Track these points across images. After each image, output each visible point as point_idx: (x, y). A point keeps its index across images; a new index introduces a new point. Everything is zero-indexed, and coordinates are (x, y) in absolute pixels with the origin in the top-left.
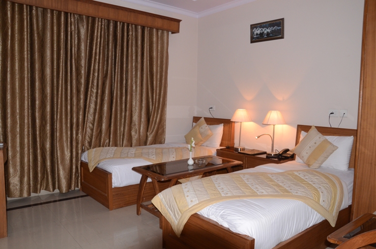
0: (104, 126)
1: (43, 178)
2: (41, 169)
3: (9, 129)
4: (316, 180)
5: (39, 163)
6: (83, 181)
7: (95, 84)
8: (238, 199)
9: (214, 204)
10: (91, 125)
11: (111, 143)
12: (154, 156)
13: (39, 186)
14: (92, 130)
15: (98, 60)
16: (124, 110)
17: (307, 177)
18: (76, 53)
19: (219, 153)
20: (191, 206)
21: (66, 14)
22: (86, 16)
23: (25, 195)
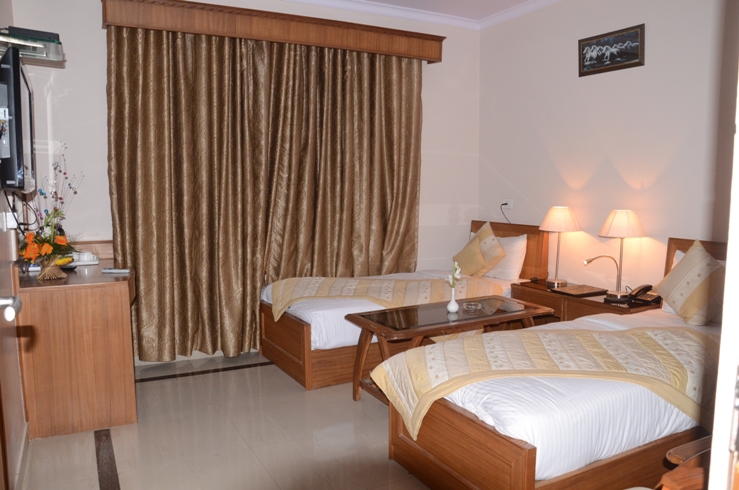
0: (302, 239)
1: (196, 331)
2: (193, 314)
3: (140, 245)
4: (686, 348)
5: (189, 303)
6: (264, 337)
7: (286, 163)
8: (519, 376)
9: (475, 384)
10: (279, 238)
11: (315, 270)
12: (389, 295)
13: (189, 343)
14: (281, 246)
15: (289, 120)
16: (338, 209)
17: (669, 342)
18: (251, 109)
19: (518, 291)
20: (435, 385)
21: (233, 40)
22: (267, 42)
23: (167, 358)
